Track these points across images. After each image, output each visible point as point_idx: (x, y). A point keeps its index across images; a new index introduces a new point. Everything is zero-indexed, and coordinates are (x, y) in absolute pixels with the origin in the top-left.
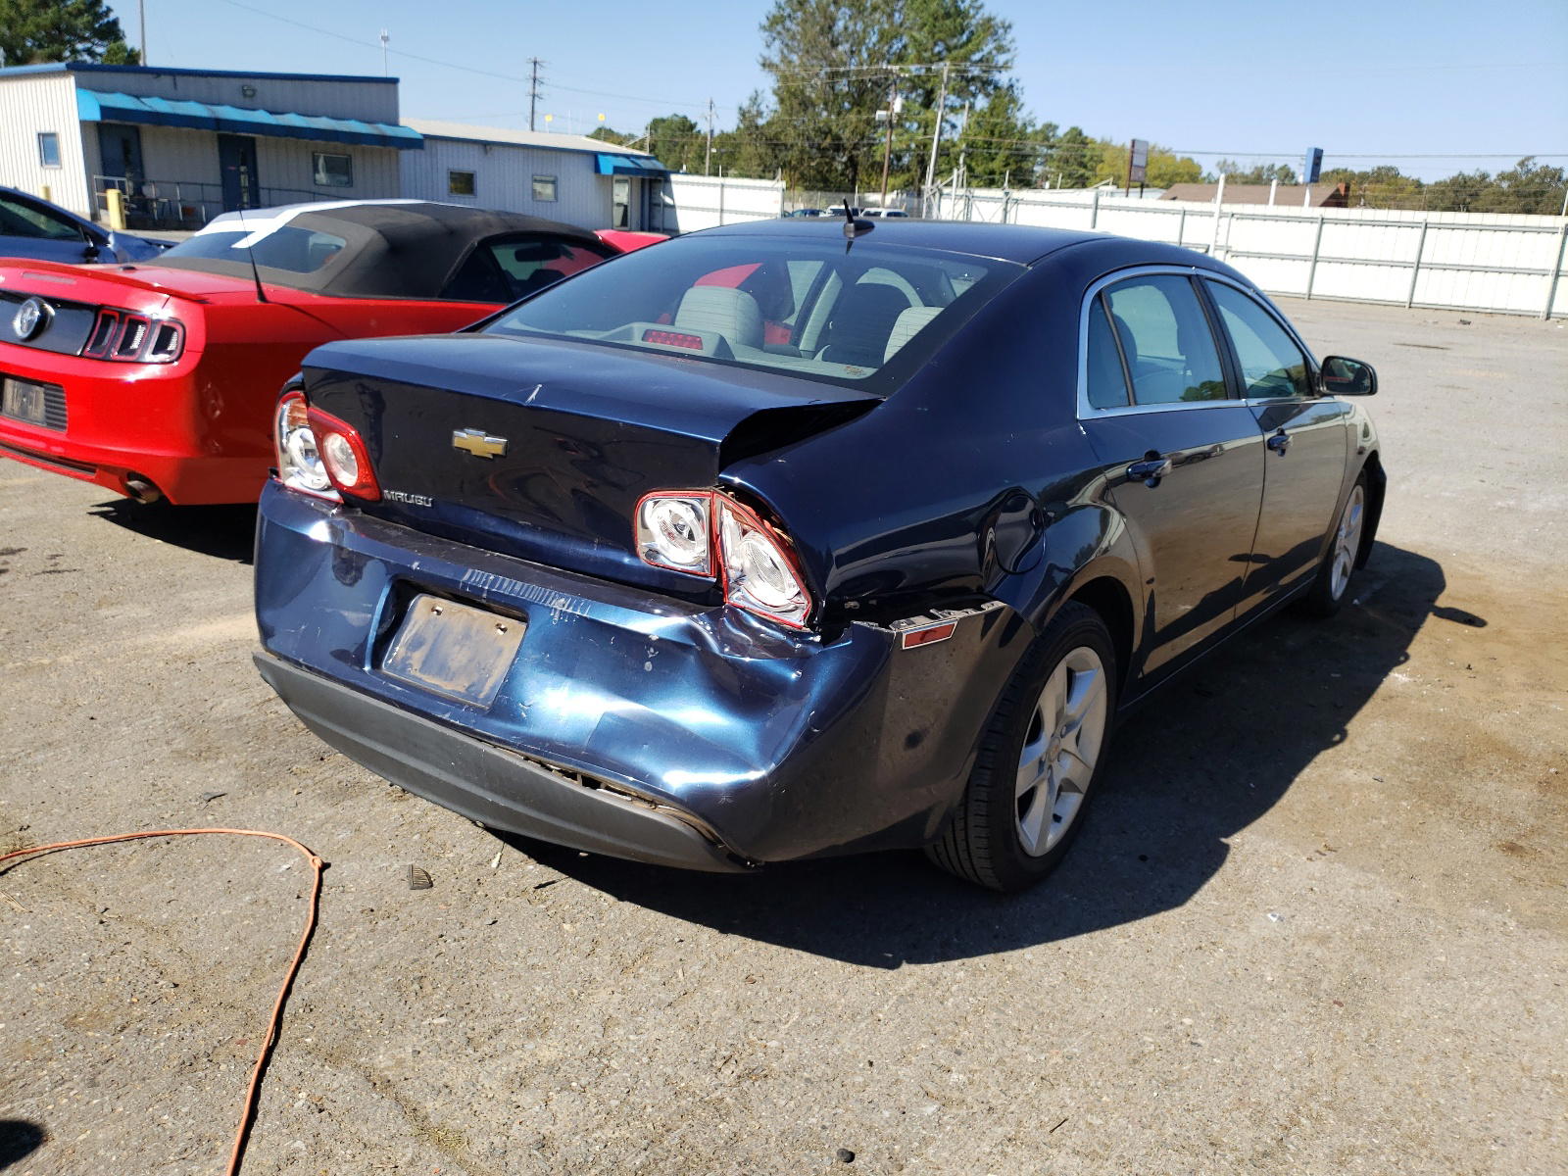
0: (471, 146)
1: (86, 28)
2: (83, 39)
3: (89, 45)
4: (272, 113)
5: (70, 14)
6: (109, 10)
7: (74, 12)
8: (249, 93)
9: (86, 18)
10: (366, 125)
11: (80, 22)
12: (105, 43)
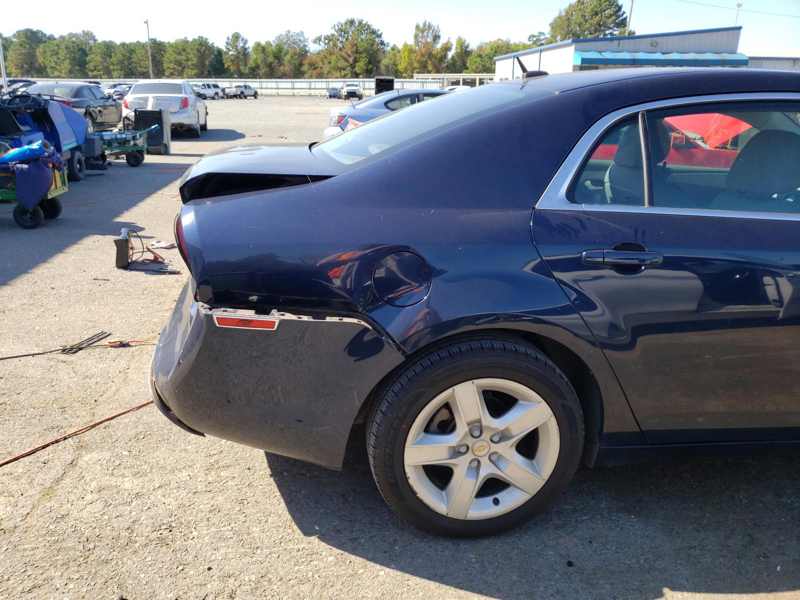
0: (785, 62)
1: (612, 23)
2: (610, 28)
3: (611, 31)
4: (663, 54)
5: (606, 17)
6: (624, 13)
7: (608, 16)
8: (654, 45)
9: (614, 18)
10: (716, 55)
11: (610, 20)
12: (619, 29)
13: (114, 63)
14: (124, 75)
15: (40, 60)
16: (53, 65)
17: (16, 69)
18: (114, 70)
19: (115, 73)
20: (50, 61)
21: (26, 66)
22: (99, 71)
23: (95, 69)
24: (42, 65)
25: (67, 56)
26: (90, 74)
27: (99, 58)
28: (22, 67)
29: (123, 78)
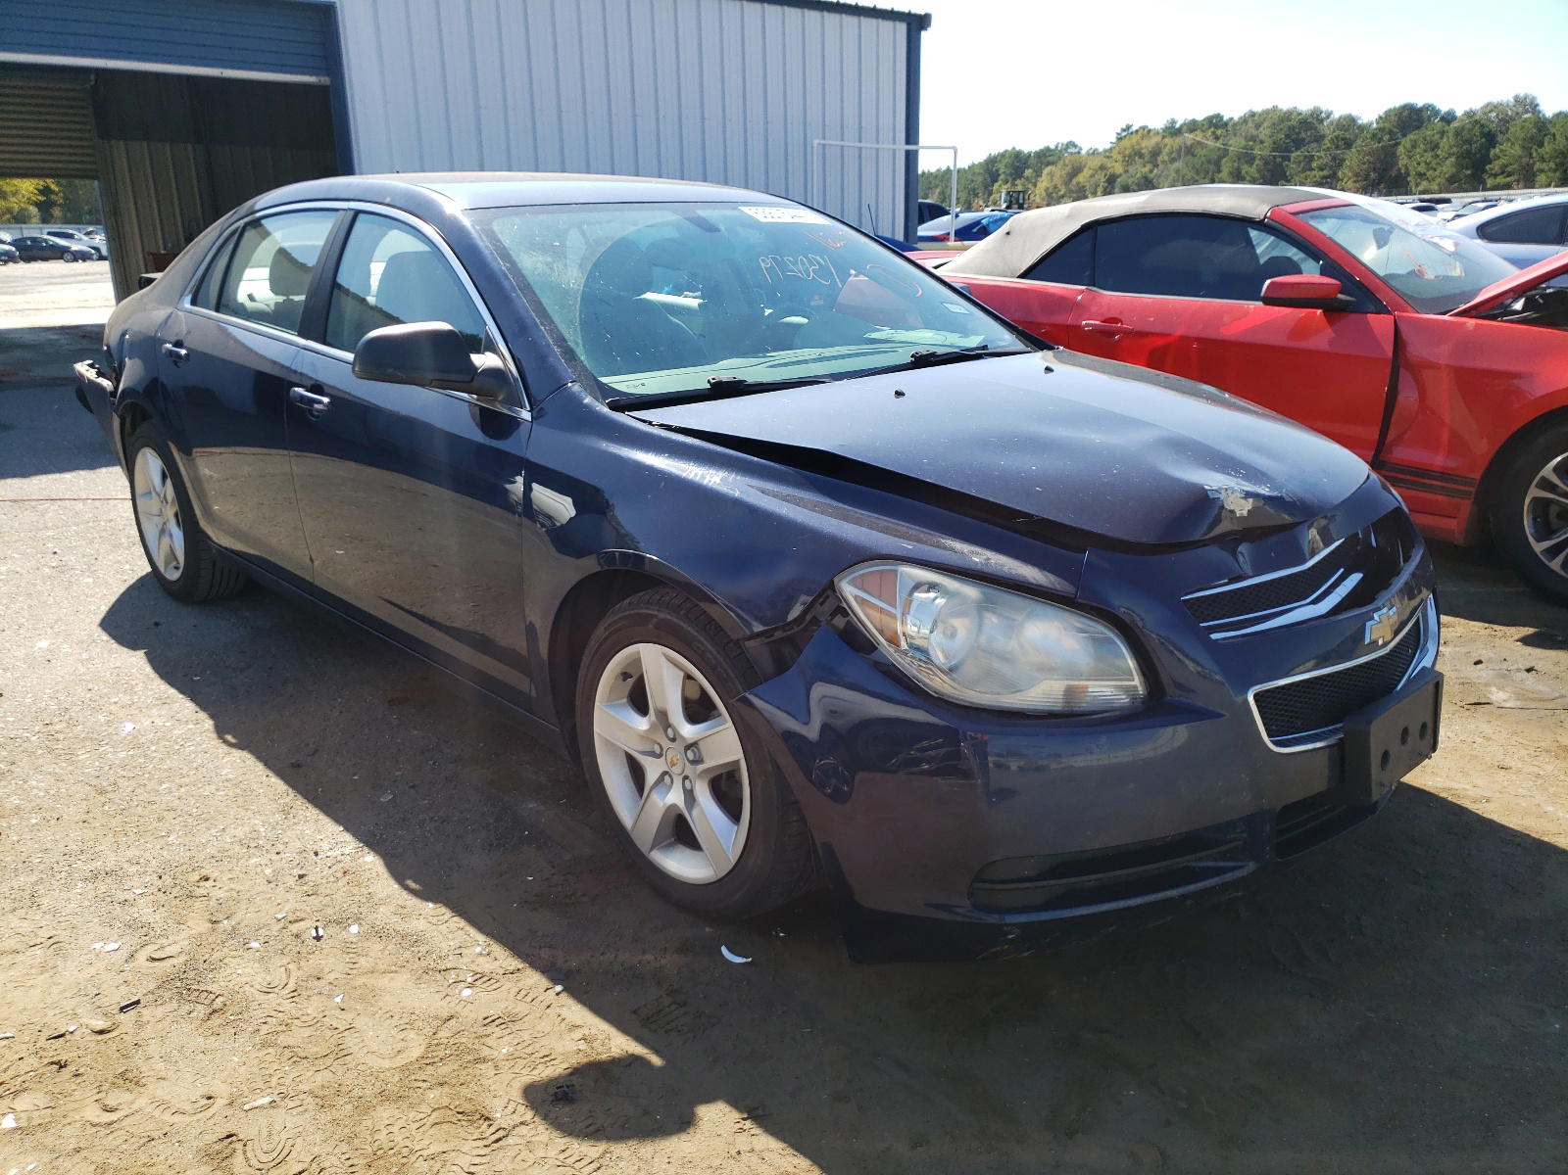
13: (1546, 156)
14: (1560, 179)
15: (1402, 161)
16: (1422, 169)
17: (1355, 182)
18: (1542, 171)
19: (1541, 178)
20: (1419, 164)
21: (1373, 175)
22: (1509, 175)
23: (1503, 173)
24: (1403, 171)
25: (1455, 149)
26: (1490, 182)
27: (1517, 150)
28: (1367, 176)
29: (1556, 186)
